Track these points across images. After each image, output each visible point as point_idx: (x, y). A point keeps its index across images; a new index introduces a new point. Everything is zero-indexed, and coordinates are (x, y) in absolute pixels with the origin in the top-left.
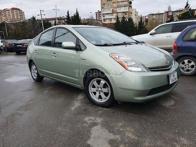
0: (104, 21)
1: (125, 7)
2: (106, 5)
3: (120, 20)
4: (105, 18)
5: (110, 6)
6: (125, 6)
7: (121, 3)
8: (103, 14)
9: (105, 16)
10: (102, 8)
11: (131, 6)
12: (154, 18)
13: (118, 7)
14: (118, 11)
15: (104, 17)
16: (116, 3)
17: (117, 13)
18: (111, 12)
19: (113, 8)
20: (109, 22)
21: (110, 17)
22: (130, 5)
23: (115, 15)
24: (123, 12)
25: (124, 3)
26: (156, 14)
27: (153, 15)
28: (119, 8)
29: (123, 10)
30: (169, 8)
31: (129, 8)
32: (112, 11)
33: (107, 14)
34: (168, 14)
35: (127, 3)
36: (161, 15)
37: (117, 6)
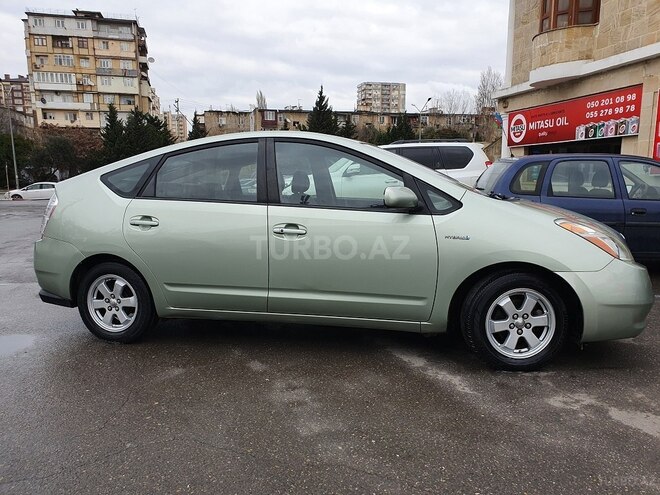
0: (45, 118)
1: (126, 79)
2: (51, 59)
3: (123, 118)
4: (49, 105)
5: (65, 67)
6: (125, 74)
7: (110, 64)
8: (40, 91)
9: (47, 97)
10: (34, 67)
11: (146, 79)
12: (224, 122)
13: (100, 73)
14: (101, 88)
15: (43, 101)
16: (92, 59)
17: (99, 94)
18: (74, 88)
19: (79, 76)
20: (68, 123)
21: (71, 104)
22: (143, 74)
23: (88, 98)
24: (120, 95)
25: (122, 65)
26: (228, 112)
27: (219, 113)
28: (104, 78)
29: (118, 85)
30: (261, 99)
31: (140, 83)
32: (78, 84)
33: (57, 92)
34: (263, 117)
35: (131, 66)
36: (242, 118)
37: (94, 72)
